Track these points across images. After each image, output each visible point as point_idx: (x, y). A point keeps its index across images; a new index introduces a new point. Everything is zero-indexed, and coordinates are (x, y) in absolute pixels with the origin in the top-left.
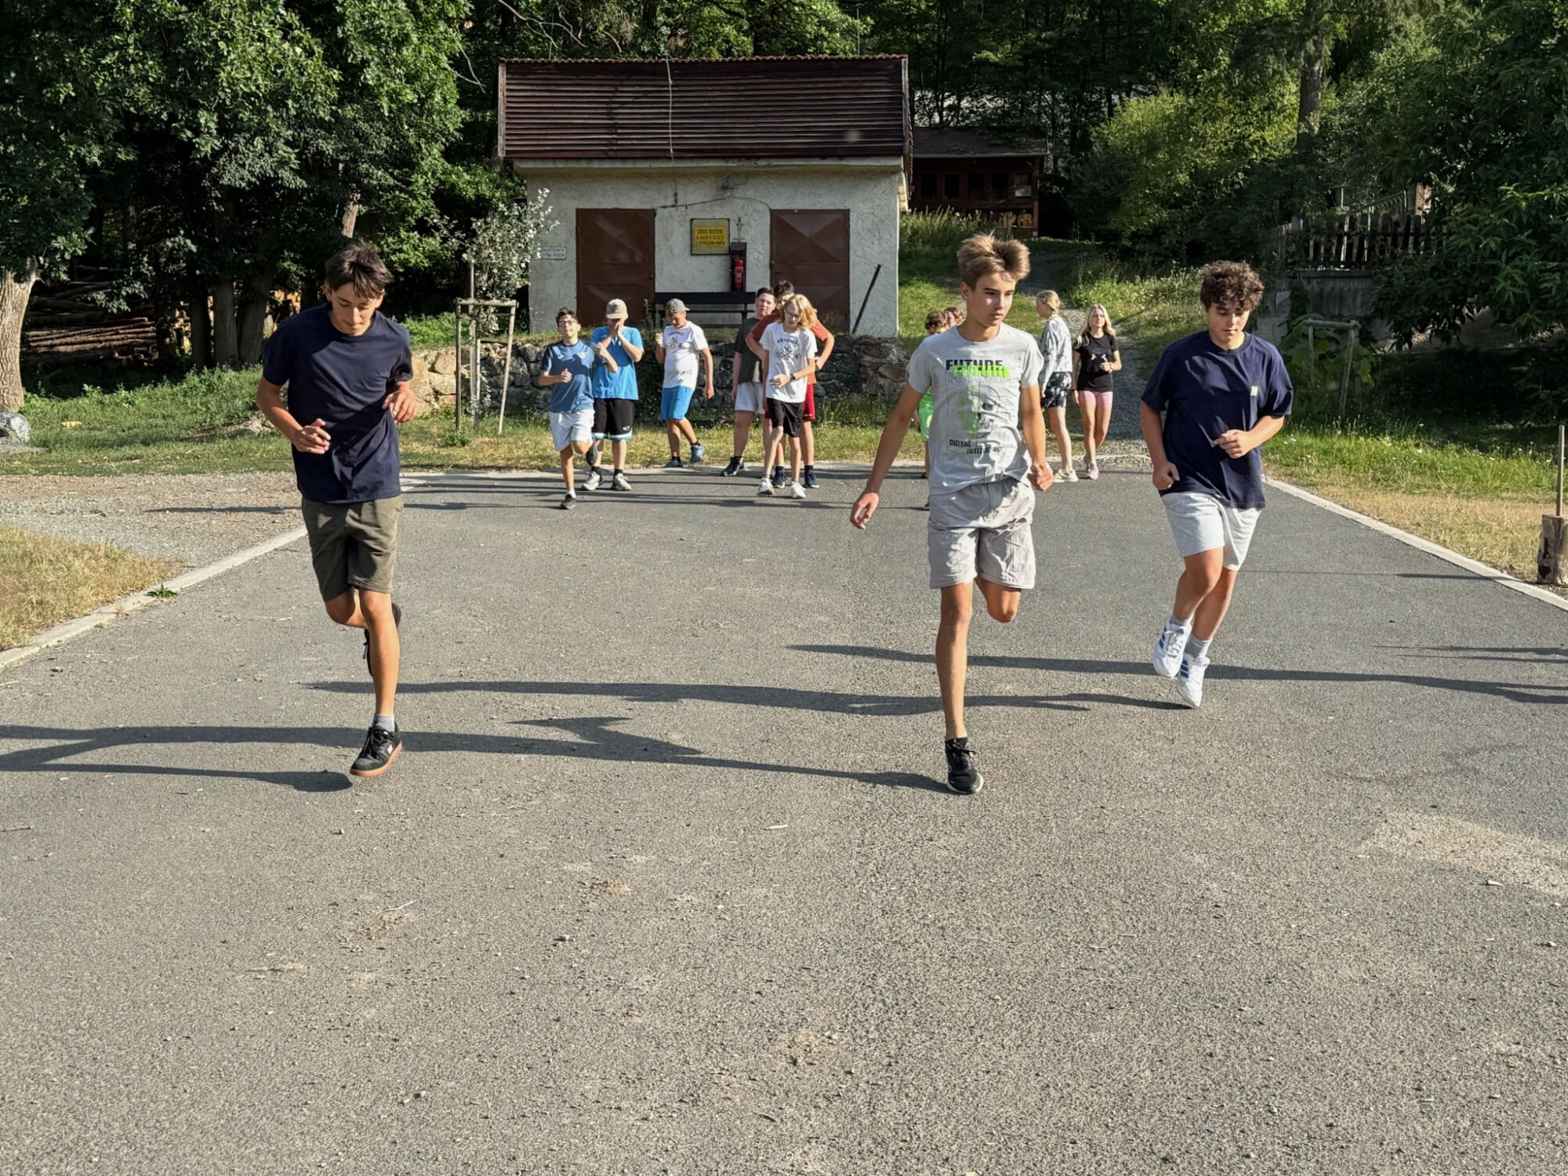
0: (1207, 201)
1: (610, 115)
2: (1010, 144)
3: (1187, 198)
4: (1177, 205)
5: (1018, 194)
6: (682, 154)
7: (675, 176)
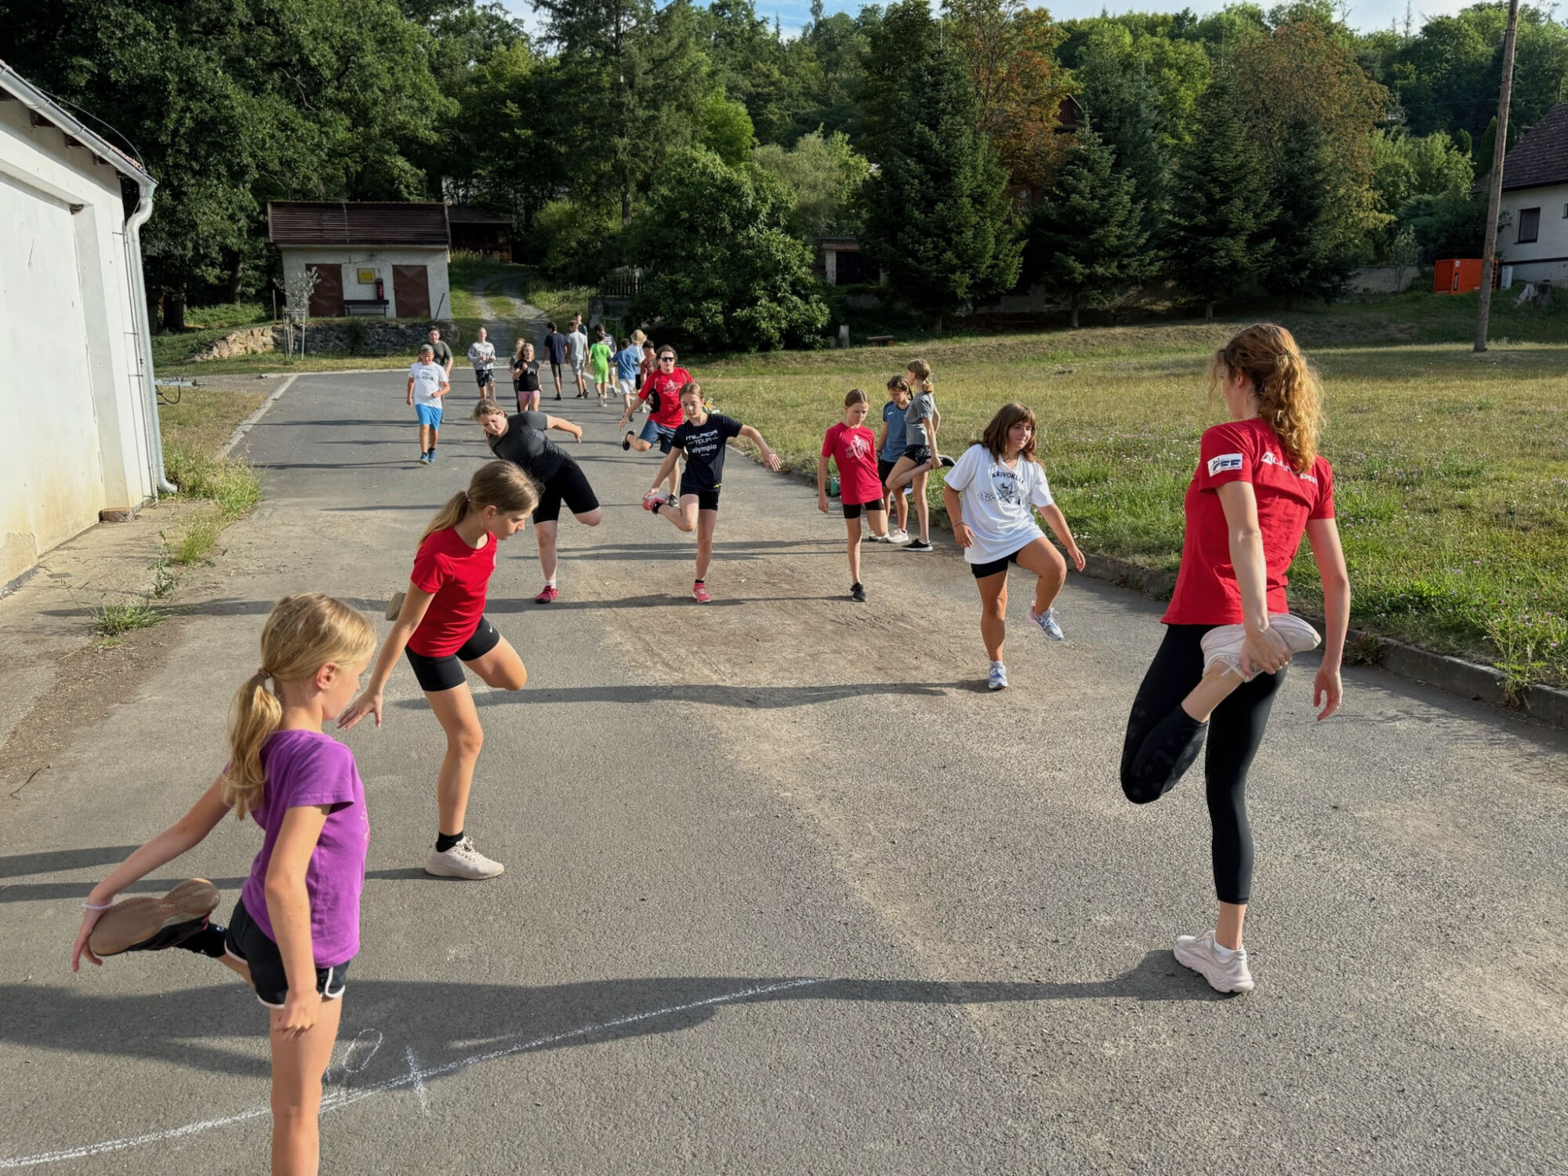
0: (585, 254)
1: (320, 225)
2: (496, 217)
3: (576, 253)
4: (572, 256)
5: (501, 241)
6: (352, 242)
7: (350, 250)
